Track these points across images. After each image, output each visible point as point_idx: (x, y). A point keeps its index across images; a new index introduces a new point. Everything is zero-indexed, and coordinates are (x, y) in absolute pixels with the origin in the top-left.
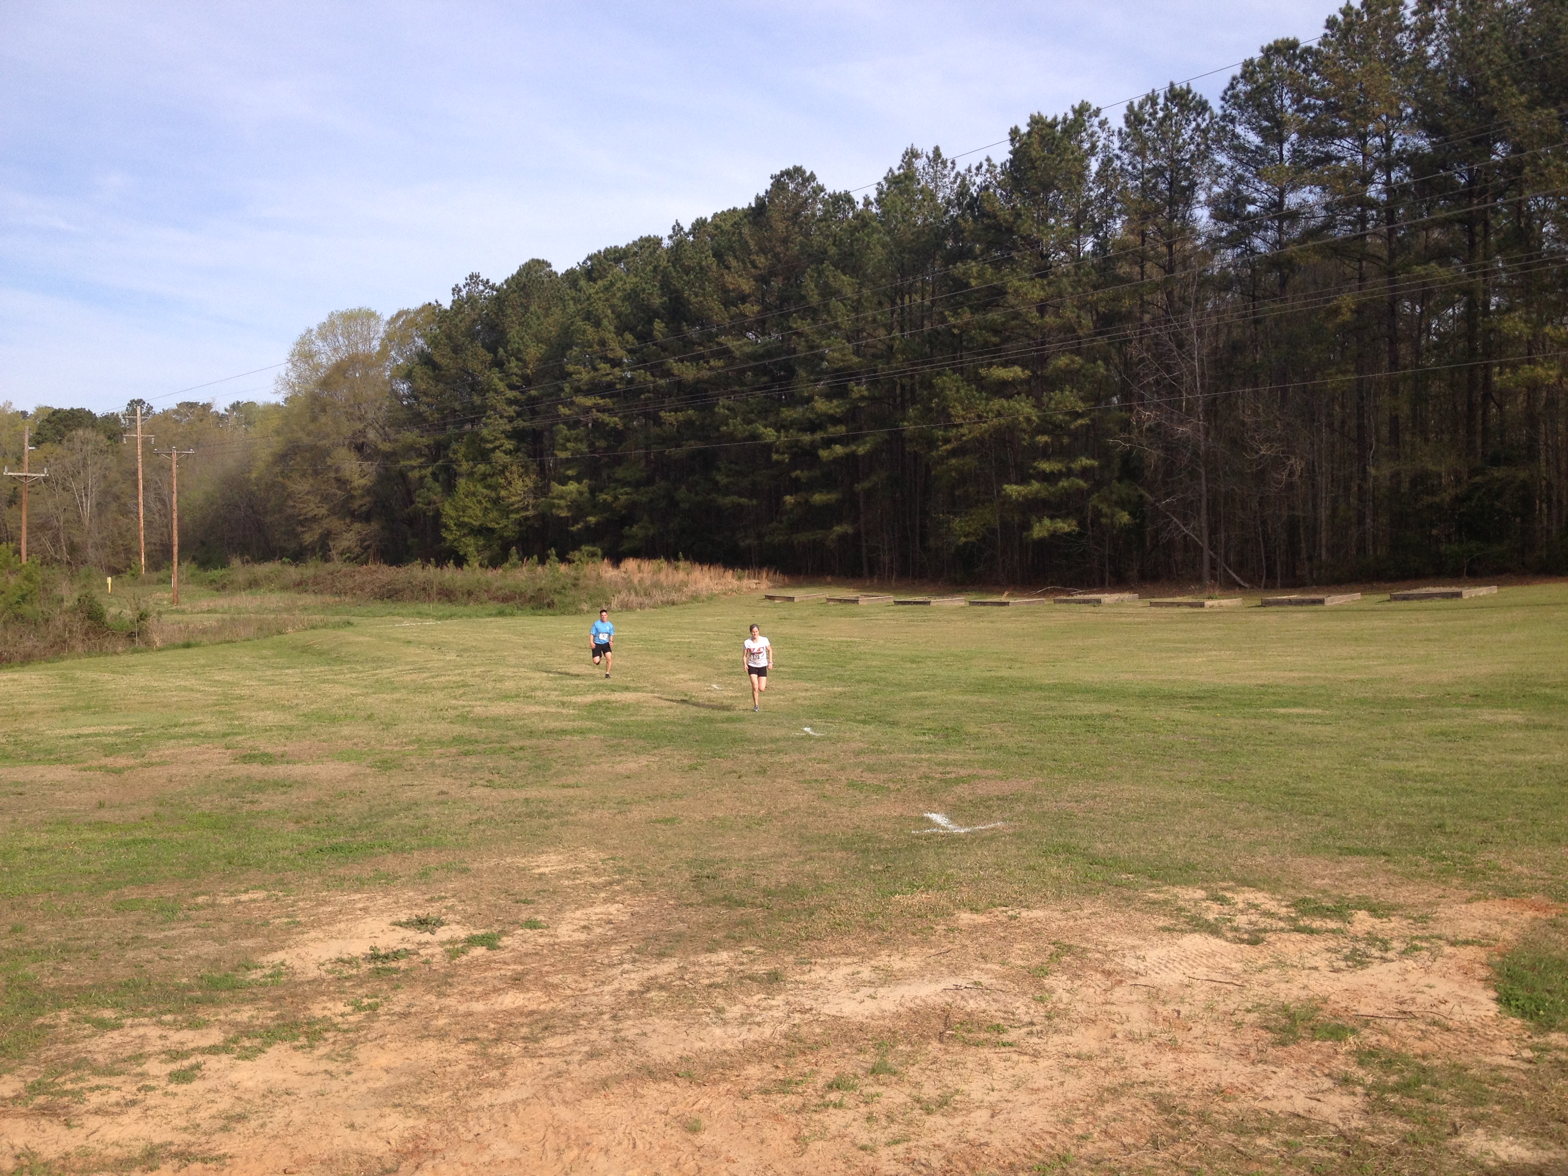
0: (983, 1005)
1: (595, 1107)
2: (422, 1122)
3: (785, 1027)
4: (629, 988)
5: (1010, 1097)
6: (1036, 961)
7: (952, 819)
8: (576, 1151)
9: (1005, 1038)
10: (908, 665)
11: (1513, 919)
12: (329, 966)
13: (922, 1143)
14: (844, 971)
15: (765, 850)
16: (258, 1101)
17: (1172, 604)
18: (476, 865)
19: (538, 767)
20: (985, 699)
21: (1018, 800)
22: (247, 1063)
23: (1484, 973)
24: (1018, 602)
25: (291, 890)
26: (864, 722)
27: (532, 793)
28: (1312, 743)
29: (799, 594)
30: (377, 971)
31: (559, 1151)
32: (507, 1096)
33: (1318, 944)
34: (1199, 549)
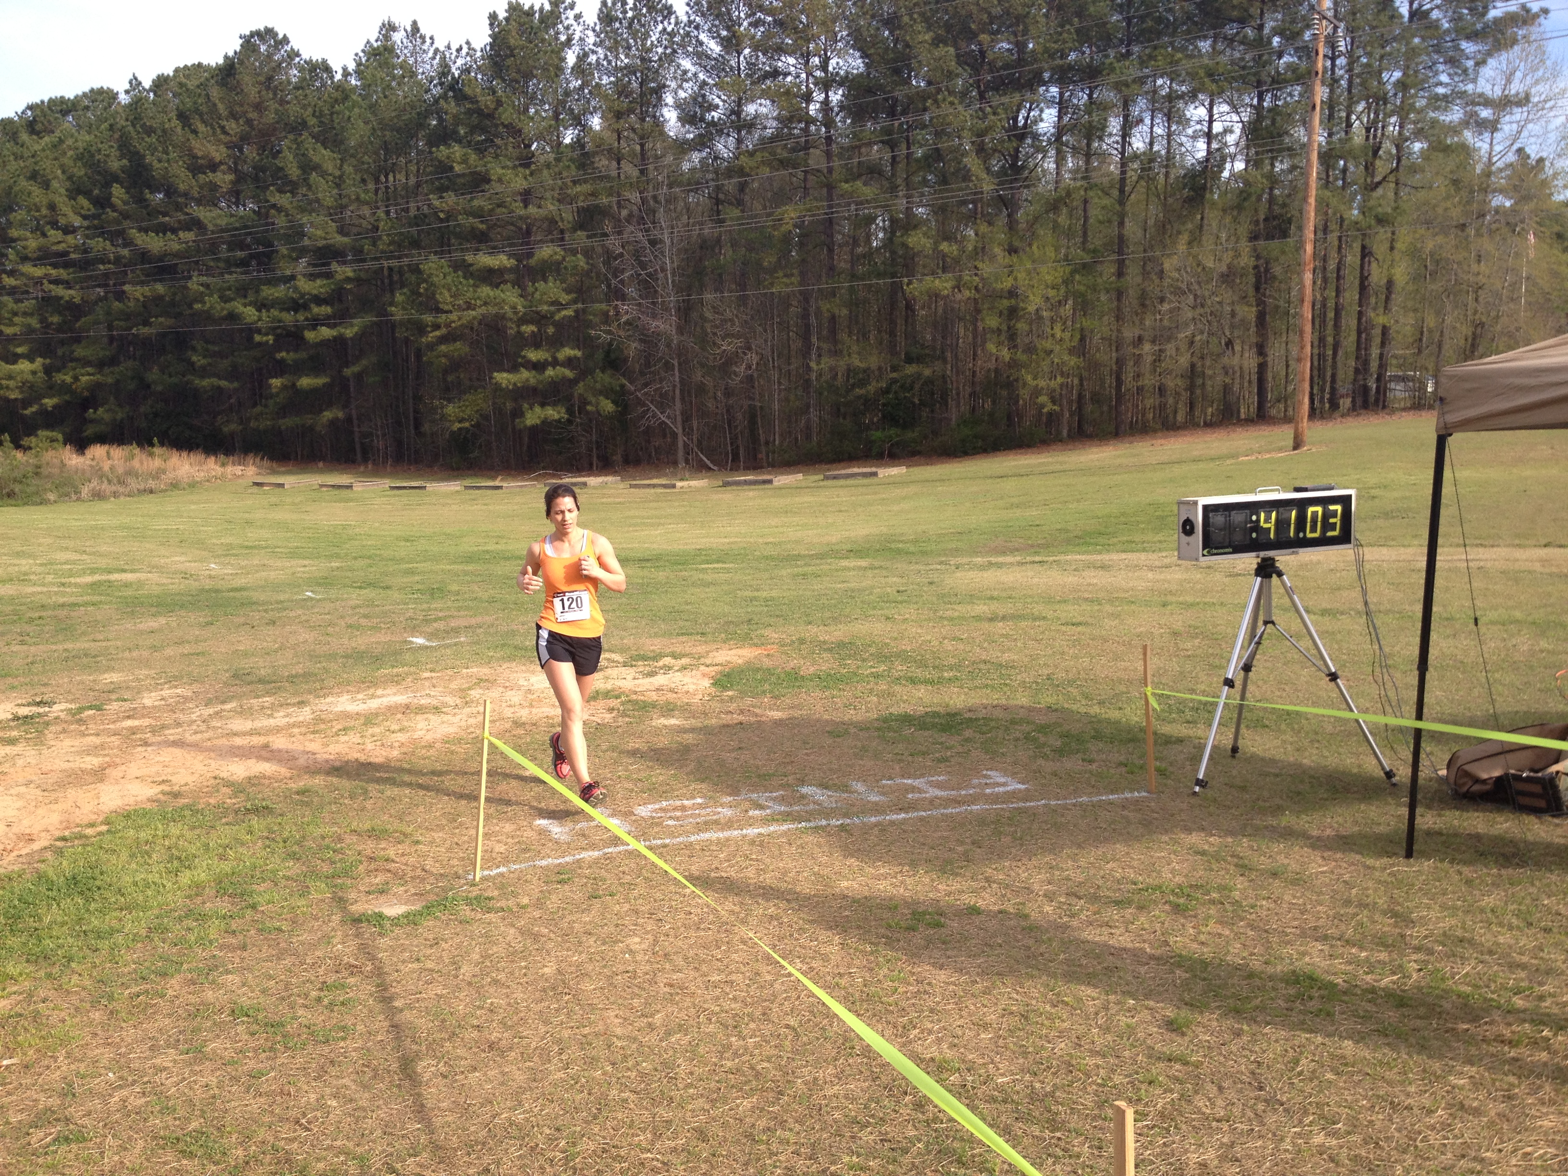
0: (430, 701)
3: (311, 717)
4: (207, 714)
5: (438, 726)
7: (428, 640)
9: (440, 710)
10: (403, 543)
11: (749, 655)
14: (347, 697)
15: (283, 661)
17: (649, 486)
18: (53, 681)
19: (64, 630)
20: (470, 567)
21: (480, 627)
23: (713, 674)
24: (512, 486)
26: (360, 588)
27: (68, 645)
28: (708, 584)
29: (289, 480)
30: (28, 722)
33: (633, 670)
34: (674, 435)
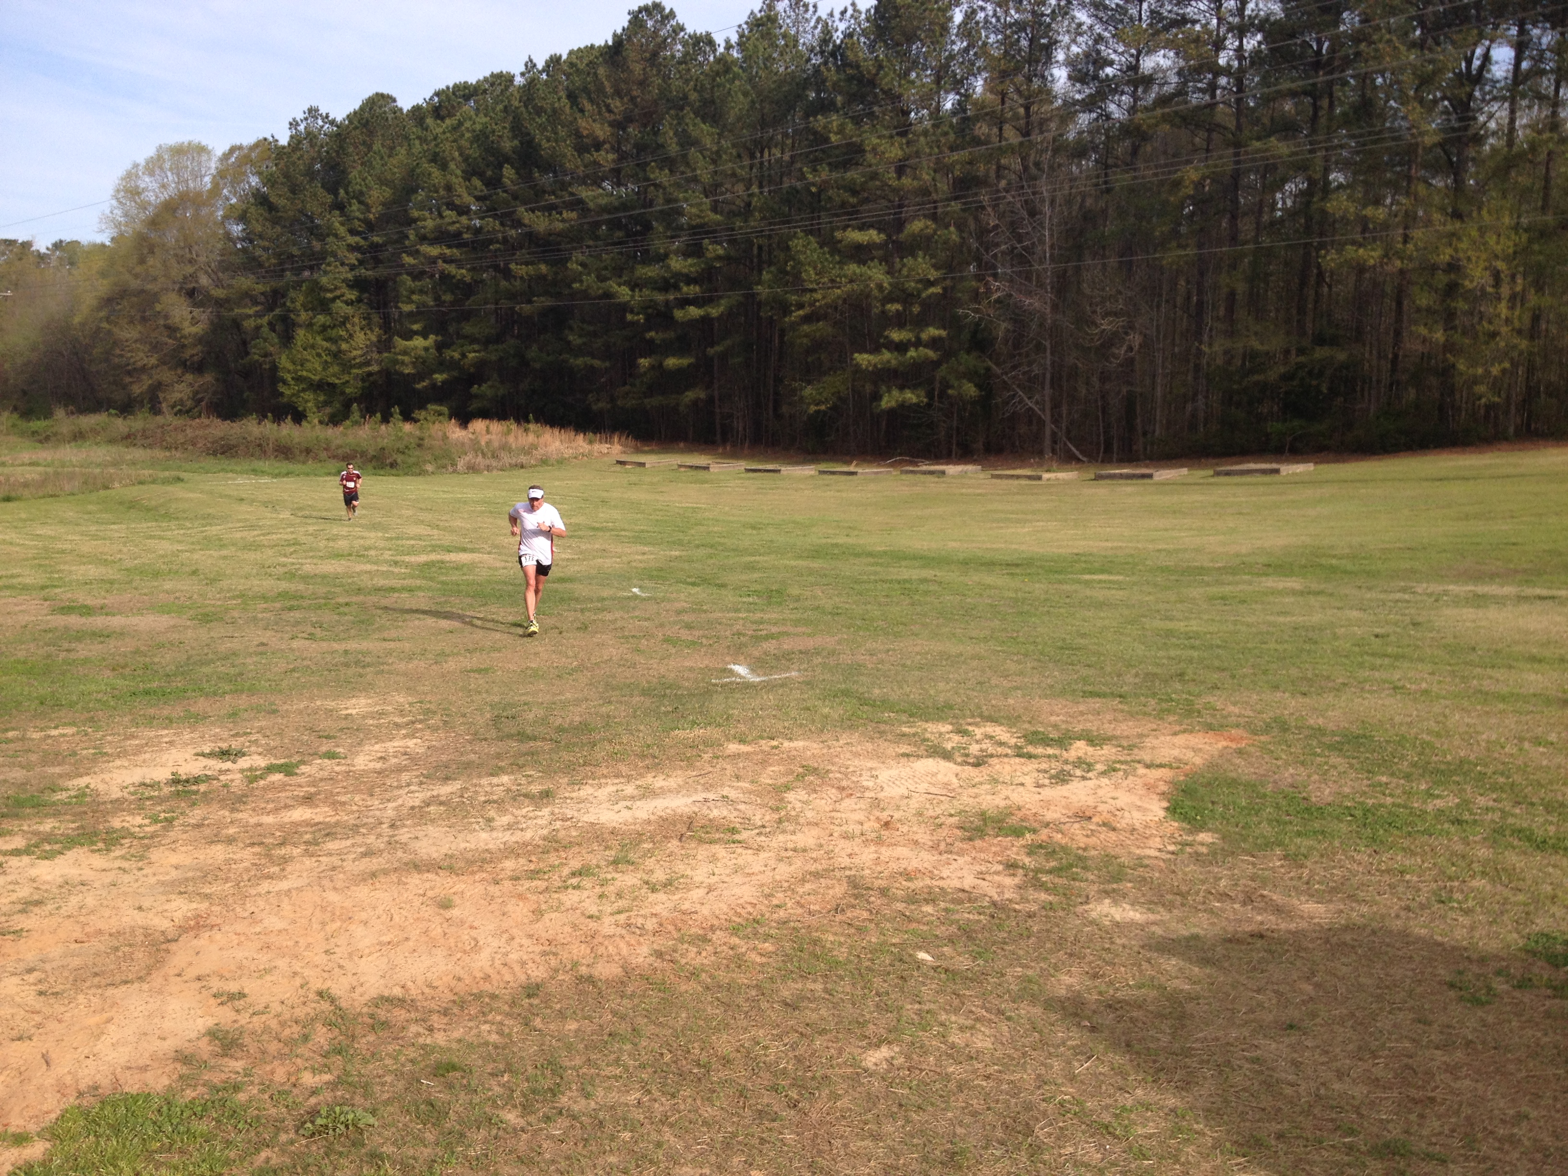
0: (725, 813)
1: (362, 892)
2: (205, 905)
3: (545, 832)
4: (411, 804)
5: (727, 879)
6: (783, 780)
7: (753, 670)
8: (338, 924)
9: (737, 837)
10: (749, 531)
11: (1207, 747)
12: (132, 789)
13: (642, 912)
14: (611, 789)
15: (568, 695)
16: (55, 890)
17: (1012, 477)
18: (285, 707)
19: (362, 622)
20: (816, 564)
21: (818, 654)
22: (46, 862)
23: (1163, 787)
24: (866, 471)
25: (101, 727)
26: (693, 584)
27: (352, 645)
28: (1101, 605)
29: (650, 460)
30: (178, 793)
31: (323, 924)
32: (284, 885)
33: (1033, 765)
34: (1041, 423)
